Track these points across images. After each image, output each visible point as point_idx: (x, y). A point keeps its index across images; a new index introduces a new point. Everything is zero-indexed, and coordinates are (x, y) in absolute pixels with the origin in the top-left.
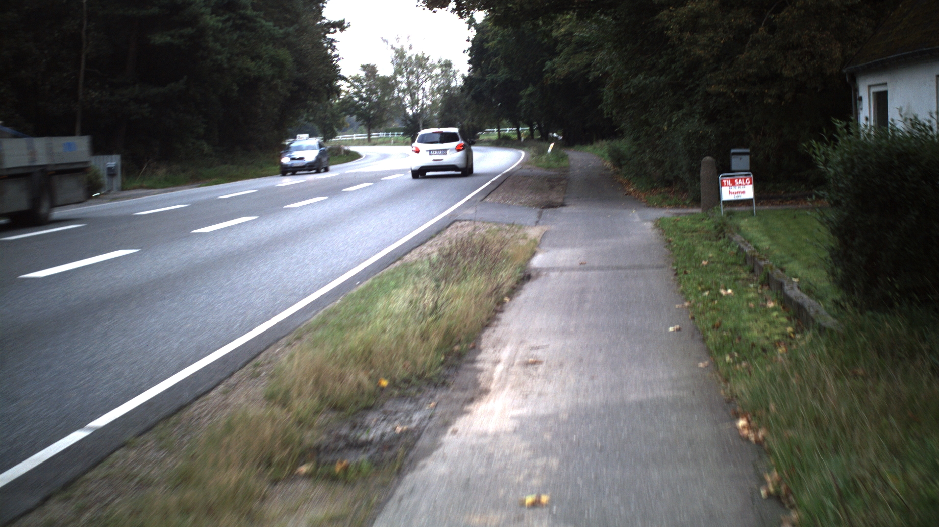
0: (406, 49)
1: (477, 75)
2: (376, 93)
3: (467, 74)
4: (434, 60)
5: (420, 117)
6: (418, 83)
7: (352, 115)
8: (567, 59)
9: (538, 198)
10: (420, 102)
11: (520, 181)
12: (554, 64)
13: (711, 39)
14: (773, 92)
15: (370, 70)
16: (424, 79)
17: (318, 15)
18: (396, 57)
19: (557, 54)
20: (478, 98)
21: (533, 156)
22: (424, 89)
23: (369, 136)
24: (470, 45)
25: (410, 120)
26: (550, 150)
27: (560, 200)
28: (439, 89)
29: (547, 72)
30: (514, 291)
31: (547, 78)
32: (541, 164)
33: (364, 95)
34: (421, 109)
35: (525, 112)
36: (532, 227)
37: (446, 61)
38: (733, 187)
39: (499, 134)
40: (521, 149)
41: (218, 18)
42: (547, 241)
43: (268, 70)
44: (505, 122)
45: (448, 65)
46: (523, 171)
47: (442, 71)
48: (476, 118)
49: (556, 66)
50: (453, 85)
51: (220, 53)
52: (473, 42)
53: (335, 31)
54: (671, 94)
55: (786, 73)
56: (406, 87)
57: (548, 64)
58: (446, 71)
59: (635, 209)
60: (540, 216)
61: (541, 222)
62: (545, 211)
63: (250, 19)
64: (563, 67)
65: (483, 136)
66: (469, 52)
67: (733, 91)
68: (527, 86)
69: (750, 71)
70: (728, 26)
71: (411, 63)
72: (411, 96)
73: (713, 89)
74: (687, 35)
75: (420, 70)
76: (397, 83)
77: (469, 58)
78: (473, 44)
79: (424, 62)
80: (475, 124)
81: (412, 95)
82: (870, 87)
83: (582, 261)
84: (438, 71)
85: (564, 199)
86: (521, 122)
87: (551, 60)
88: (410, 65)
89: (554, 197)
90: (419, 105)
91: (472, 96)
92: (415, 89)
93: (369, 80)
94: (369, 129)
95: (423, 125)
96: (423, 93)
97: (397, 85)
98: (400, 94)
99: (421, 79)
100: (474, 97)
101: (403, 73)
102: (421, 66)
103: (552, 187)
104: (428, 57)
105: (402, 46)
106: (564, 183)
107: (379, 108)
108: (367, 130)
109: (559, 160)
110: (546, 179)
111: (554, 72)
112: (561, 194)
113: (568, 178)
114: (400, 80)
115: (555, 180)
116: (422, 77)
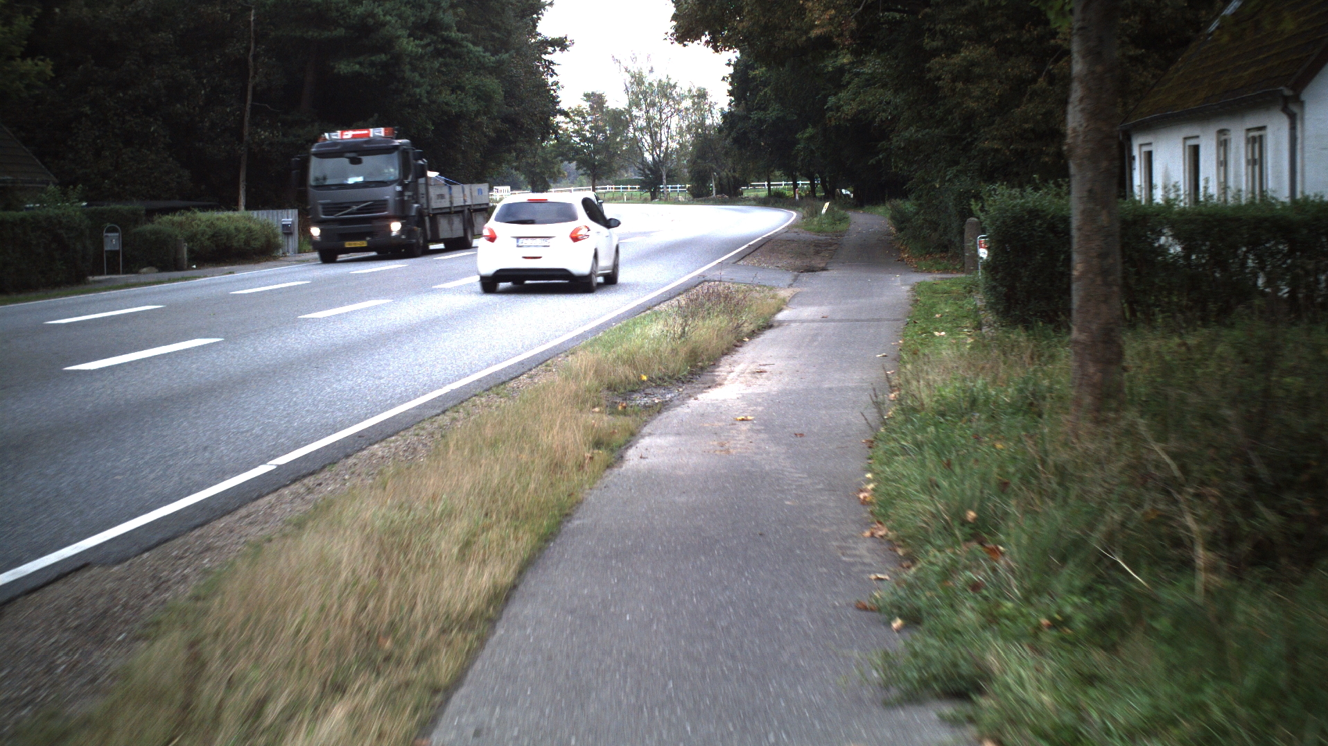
0: (645, 73)
1: (741, 111)
2: (604, 132)
3: (726, 109)
4: (683, 87)
5: (662, 166)
6: (661, 118)
7: (570, 161)
8: (857, 94)
9: (798, 263)
10: (664, 145)
11: (781, 246)
12: (839, 100)
13: (986, 89)
15: (596, 100)
16: (669, 114)
17: (532, 30)
18: (631, 83)
19: (845, 87)
20: (741, 141)
21: (804, 218)
22: (669, 127)
23: (594, 189)
24: (731, 70)
25: (650, 169)
26: (824, 211)
27: (823, 265)
28: (689, 128)
29: (830, 109)
30: (753, 334)
31: (829, 118)
32: (811, 227)
33: (588, 135)
34: (665, 154)
35: (802, 160)
36: (785, 288)
37: (699, 90)
39: (769, 189)
40: (791, 210)
41: (417, 42)
42: (796, 300)
43: (472, 106)
44: (777, 173)
45: (702, 95)
46: (788, 235)
47: (694, 103)
48: (739, 167)
49: (842, 103)
50: (708, 122)
51: (418, 85)
52: (735, 66)
53: (555, 50)
54: (948, 148)
56: (645, 124)
57: (832, 100)
58: (699, 103)
59: (900, 274)
60: (795, 280)
61: (794, 285)
62: (802, 274)
63: (454, 43)
64: (850, 104)
65: (748, 192)
66: (730, 79)
68: (806, 127)
70: (1004, 76)
71: (652, 92)
72: (651, 136)
73: (988, 145)
74: (960, 85)
75: (664, 102)
76: (633, 118)
77: (730, 88)
79: (669, 91)
80: (737, 175)
81: (653, 135)
83: (825, 315)
84: (687, 103)
85: (827, 264)
86: (798, 174)
87: (835, 95)
88: (651, 95)
89: (817, 262)
90: (662, 149)
91: (733, 138)
92: (657, 127)
93: (595, 114)
94: (594, 181)
95: (667, 176)
96: (668, 132)
97: (632, 121)
98: (637, 134)
99: (665, 113)
100: (735, 141)
101: (641, 105)
102: (665, 96)
103: (817, 253)
104: (676, 83)
105: (640, 69)
106: (834, 248)
107: (608, 151)
108: (591, 182)
109: (836, 224)
110: (813, 244)
111: (839, 111)
112: (825, 258)
113: (840, 242)
114: (637, 115)
115: (824, 245)
116: (666, 110)
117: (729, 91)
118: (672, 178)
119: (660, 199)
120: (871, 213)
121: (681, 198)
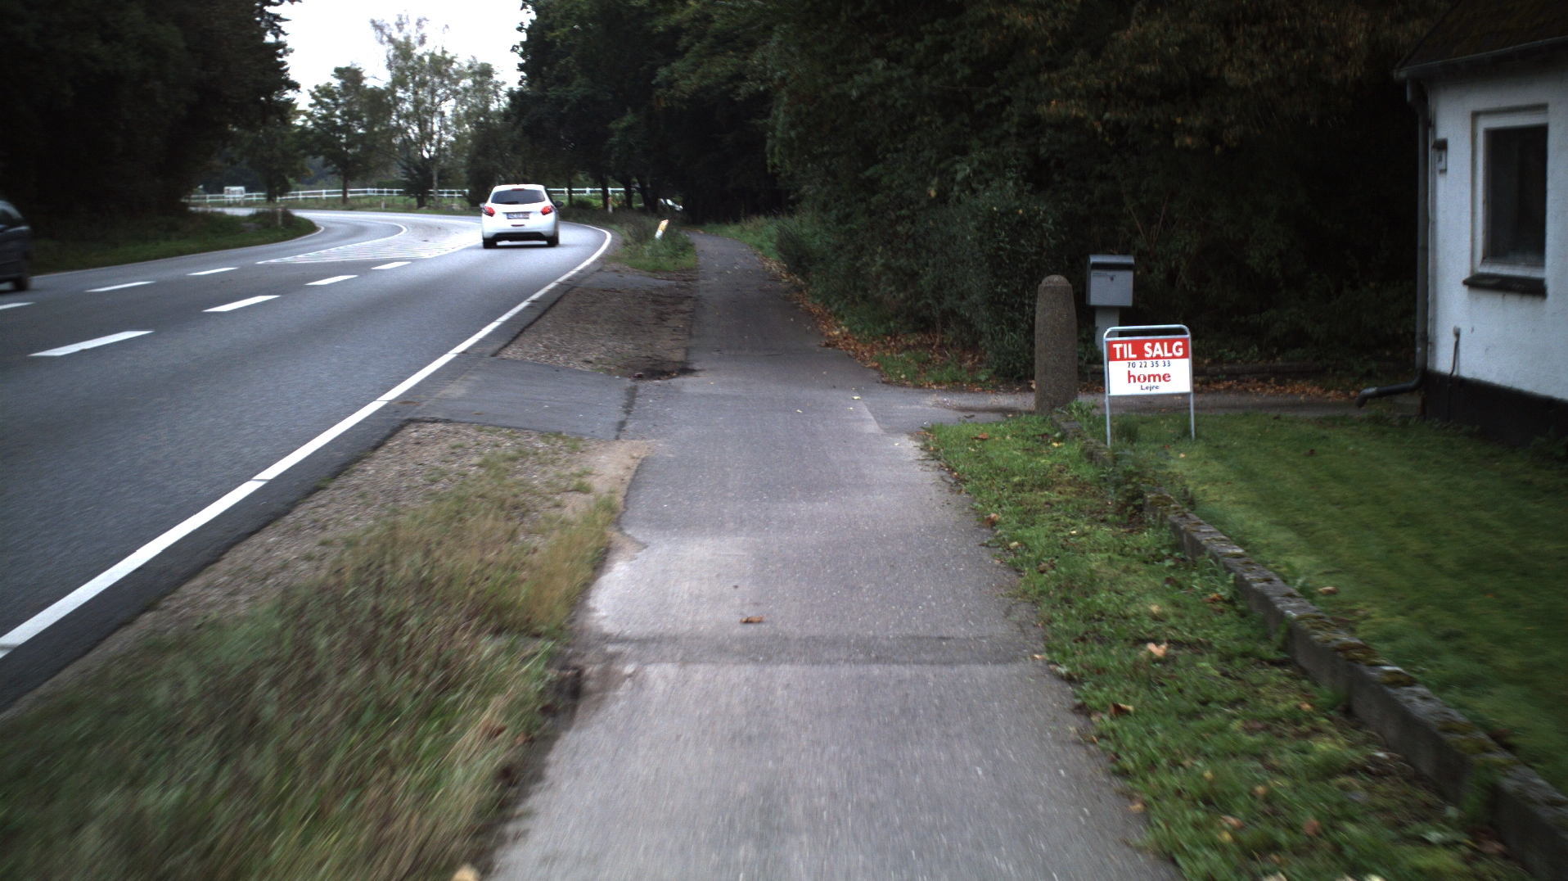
0: (414, 42)
1: (534, 92)
2: (360, 118)
3: (516, 88)
4: (461, 63)
5: (433, 164)
6: (433, 103)
7: (316, 155)
8: (697, 65)
10: (436, 137)
11: (594, 304)
14: (1198, 121)
15: (351, 77)
16: (444, 96)
18: (395, 56)
19: (680, 55)
20: (534, 131)
21: (626, 244)
22: (442, 114)
23: (345, 193)
24: (523, 37)
25: (417, 168)
26: (659, 233)
27: (678, 356)
28: (468, 115)
29: (659, 85)
31: (658, 97)
32: (642, 262)
33: (339, 123)
34: (438, 150)
35: (616, 158)
36: (607, 444)
37: (483, 65)
38: (1137, 363)
39: (570, 197)
40: (606, 229)
44: (582, 177)
45: (486, 72)
46: (603, 275)
47: (475, 83)
48: (531, 168)
49: (676, 76)
50: (493, 107)
52: (529, 30)
55: (1233, 76)
56: (411, 109)
57: (663, 72)
58: (481, 83)
59: (858, 391)
60: (630, 403)
62: (642, 387)
64: (689, 78)
66: (521, 49)
67: (1099, 118)
68: (623, 113)
69: (1147, 69)
71: (423, 67)
72: (420, 126)
73: (1052, 109)
75: (437, 80)
76: (397, 101)
77: (522, 61)
78: (528, 36)
79: (444, 67)
81: (422, 124)
82: (1475, 115)
84: (467, 82)
85: (688, 351)
86: (610, 178)
87: (667, 65)
88: (420, 72)
89: (667, 347)
90: (434, 142)
91: (524, 128)
92: (428, 114)
93: (348, 95)
94: (345, 181)
95: (440, 177)
96: (441, 121)
97: (396, 104)
98: (401, 122)
99: (438, 96)
100: (527, 131)
101: (408, 84)
102: (439, 73)
103: (661, 318)
104: (453, 57)
105: (407, 38)
106: (688, 310)
107: (363, 144)
108: (341, 183)
109: (676, 256)
110: (650, 298)
111: (672, 87)
112: (680, 337)
113: (695, 295)
114: (402, 96)
115: (669, 300)
116: (440, 91)
117: (520, 65)
118: (446, 180)
119: (429, 207)
120: (717, 235)
121: (456, 206)
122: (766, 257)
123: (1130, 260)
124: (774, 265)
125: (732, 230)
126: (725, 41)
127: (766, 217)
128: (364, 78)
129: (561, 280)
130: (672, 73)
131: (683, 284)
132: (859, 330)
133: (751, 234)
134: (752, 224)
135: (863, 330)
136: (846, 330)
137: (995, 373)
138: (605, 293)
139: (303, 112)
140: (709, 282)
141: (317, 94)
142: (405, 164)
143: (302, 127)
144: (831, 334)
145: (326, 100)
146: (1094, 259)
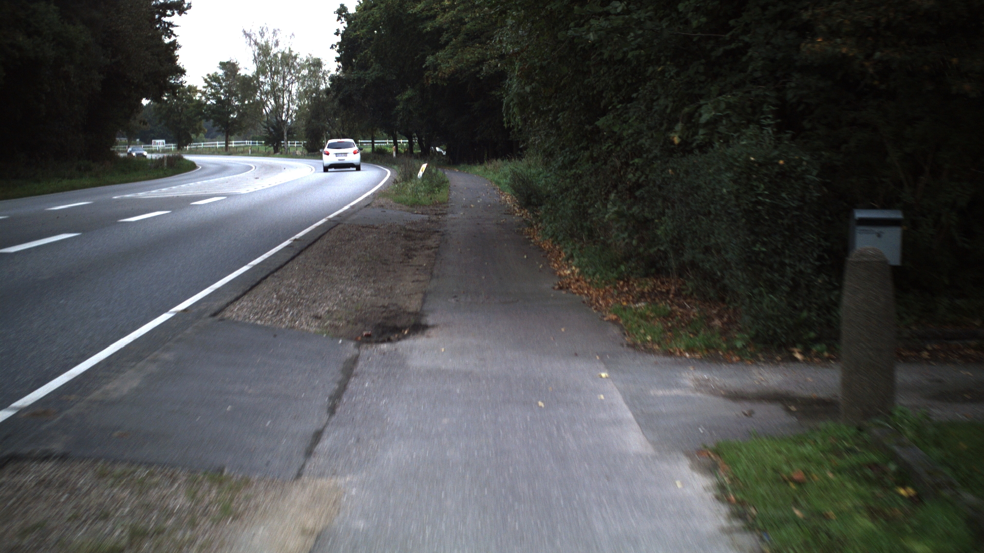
0: (271, 45)
1: (347, 75)
3: (335, 74)
4: (302, 58)
5: (284, 124)
6: (283, 85)
7: (207, 119)
8: (454, 54)
10: (286, 107)
15: (230, 68)
16: (291, 80)
18: (259, 54)
20: (347, 102)
22: (290, 92)
23: (227, 144)
24: (339, 39)
26: (420, 174)
28: (306, 92)
29: (427, 68)
32: (403, 197)
33: (223, 97)
34: (287, 116)
37: (315, 60)
39: (373, 146)
40: (386, 167)
44: (380, 132)
45: (318, 64)
46: (367, 213)
47: (310, 72)
49: (439, 61)
50: (322, 87)
52: (343, 35)
56: (269, 88)
58: (315, 72)
59: (604, 361)
64: (448, 63)
66: (338, 47)
68: (405, 88)
71: (277, 61)
75: (287, 70)
77: (338, 55)
78: (343, 38)
79: (291, 61)
81: (276, 98)
84: (305, 72)
86: (398, 133)
87: (433, 54)
88: (275, 64)
89: (406, 289)
90: (284, 110)
91: (340, 100)
92: (280, 92)
93: (228, 80)
94: (227, 137)
95: (288, 133)
96: (289, 96)
97: (260, 86)
98: (263, 97)
99: (287, 80)
100: (342, 102)
101: (267, 72)
102: (287, 65)
103: (409, 254)
104: (297, 55)
105: (267, 42)
106: (434, 246)
107: (239, 112)
108: (224, 137)
109: (433, 192)
110: (403, 233)
111: (437, 70)
112: (422, 278)
113: (442, 230)
114: (264, 81)
115: (419, 235)
116: (288, 78)
117: (336, 58)
118: (291, 135)
119: (281, 153)
120: (468, 173)
121: (298, 152)
122: (502, 191)
123: (897, 215)
124: (508, 198)
125: (478, 169)
126: (474, 37)
127: (503, 160)
128: (239, 69)
129: (331, 216)
130: (436, 59)
131: (434, 218)
132: (590, 272)
133: (491, 173)
134: (492, 166)
135: (594, 274)
136: (577, 270)
137: (752, 339)
138: (363, 230)
139: (200, 91)
140: (457, 216)
141: (208, 80)
142: (266, 125)
143: (199, 101)
144: (562, 273)
145: (214, 83)
146: (860, 214)
